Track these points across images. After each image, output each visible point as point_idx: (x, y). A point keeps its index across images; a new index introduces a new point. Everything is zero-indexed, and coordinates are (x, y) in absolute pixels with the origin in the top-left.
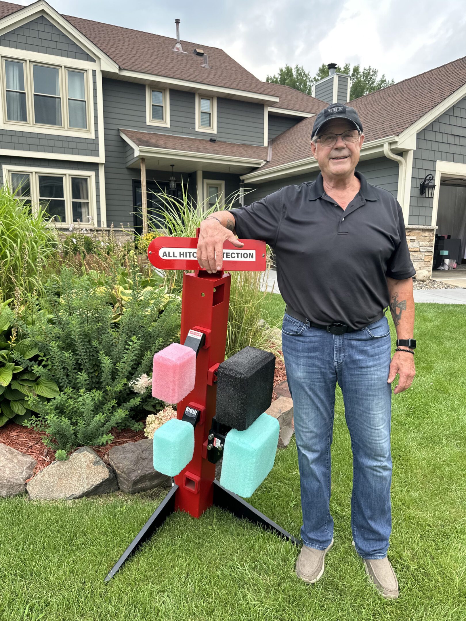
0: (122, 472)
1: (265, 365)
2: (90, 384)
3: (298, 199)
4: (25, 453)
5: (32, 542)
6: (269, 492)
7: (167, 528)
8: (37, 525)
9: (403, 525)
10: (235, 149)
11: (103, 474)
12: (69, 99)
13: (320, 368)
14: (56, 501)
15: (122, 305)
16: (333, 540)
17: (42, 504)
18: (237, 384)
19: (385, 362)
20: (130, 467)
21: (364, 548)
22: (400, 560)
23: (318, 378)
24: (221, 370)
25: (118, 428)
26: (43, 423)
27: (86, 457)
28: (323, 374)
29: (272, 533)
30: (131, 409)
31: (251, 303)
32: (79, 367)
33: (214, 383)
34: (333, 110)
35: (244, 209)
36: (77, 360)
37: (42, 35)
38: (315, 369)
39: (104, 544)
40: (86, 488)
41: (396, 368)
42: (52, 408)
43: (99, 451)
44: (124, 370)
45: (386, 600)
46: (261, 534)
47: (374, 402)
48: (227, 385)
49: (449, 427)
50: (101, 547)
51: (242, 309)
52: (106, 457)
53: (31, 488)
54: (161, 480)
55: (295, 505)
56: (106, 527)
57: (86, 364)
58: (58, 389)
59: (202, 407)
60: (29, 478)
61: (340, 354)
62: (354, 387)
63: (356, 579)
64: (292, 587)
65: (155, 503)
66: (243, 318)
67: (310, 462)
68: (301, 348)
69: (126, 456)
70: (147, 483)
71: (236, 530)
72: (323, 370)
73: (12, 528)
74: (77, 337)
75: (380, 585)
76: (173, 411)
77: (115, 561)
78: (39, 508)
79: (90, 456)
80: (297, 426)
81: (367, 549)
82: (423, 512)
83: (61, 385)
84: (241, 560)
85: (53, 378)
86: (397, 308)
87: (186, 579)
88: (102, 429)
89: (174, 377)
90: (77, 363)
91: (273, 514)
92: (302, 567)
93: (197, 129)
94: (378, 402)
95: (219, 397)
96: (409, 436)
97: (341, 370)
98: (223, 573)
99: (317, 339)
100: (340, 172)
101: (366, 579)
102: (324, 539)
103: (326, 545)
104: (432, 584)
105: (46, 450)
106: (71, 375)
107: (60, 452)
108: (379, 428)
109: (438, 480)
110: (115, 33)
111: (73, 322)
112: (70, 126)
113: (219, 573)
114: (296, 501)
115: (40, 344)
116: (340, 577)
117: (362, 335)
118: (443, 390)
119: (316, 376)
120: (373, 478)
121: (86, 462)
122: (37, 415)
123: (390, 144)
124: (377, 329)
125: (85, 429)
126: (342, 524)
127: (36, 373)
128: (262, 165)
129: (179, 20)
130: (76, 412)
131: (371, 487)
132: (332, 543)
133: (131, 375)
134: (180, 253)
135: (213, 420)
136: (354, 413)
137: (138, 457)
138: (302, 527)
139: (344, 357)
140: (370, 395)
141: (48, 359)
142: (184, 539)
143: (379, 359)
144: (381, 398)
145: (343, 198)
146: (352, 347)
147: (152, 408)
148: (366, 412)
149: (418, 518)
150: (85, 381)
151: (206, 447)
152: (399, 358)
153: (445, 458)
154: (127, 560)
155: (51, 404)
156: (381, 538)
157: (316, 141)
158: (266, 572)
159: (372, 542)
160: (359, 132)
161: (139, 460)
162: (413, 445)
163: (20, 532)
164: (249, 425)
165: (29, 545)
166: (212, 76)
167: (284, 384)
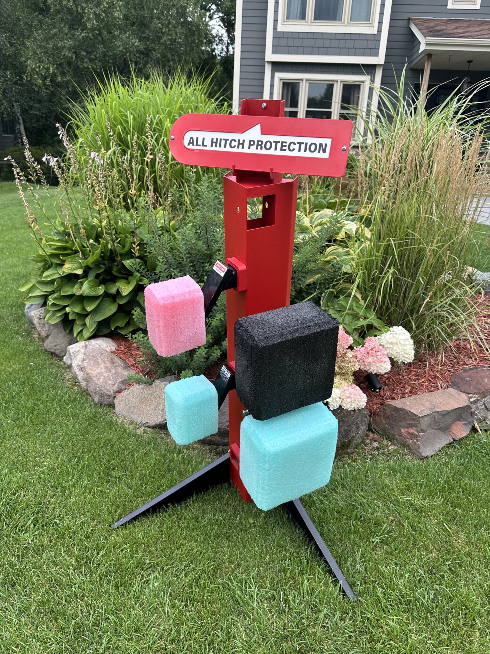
14: (132, 424)
18: (249, 353)
24: (237, 327)
40: (160, 421)
48: (241, 351)
53: (117, 403)
55: (381, 542)
60: (120, 391)
112: (351, 20)
114: (385, 537)
134: (212, 139)
167: (470, 372)
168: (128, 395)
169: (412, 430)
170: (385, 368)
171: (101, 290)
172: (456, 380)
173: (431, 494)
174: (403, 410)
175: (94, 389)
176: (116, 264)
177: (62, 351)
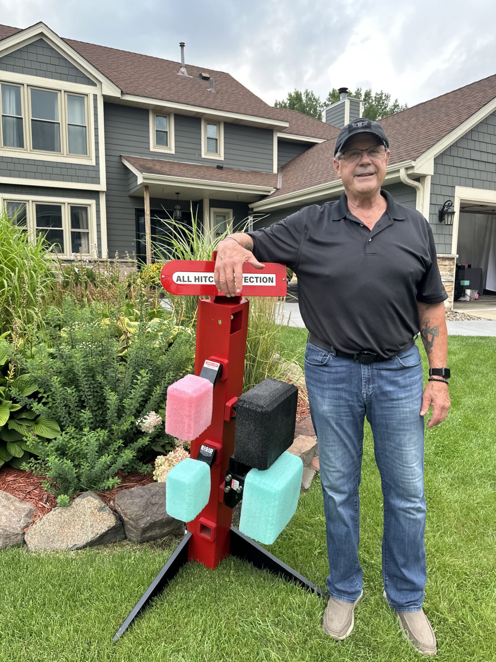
0: (130, 519)
1: (288, 398)
2: (94, 423)
3: (321, 219)
4: (23, 500)
5: (31, 598)
6: (290, 539)
7: (180, 580)
8: (36, 579)
9: (438, 574)
10: (244, 176)
11: (109, 521)
12: (68, 124)
13: (347, 401)
14: (57, 552)
15: (128, 338)
16: (362, 592)
17: (42, 556)
18: (258, 419)
19: (417, 394)
20: (138, 513)
21: (397, 600)
22: (436, 613)
23: (345, 412)
24: (240, 404)
25: (126, 471)
26: (43, 466)
27: (90, 503)
28: (351, 407)
29: (296, 585)
30: (139, 450)
31: (267, 334)
32: (82, 404)
33: (232, 418)
34: (357, 125)
35: (263, 231)
36: (80, 397)
37: (41, 58)
38: (342, 402)
39: (111, 599)
40: (90, 537)
41: (430, 398)
42: (53, 449)
43: (104, 496)
44: (132, 407)
45: (423, 657)
46: (283, 586)
47: (407, 437)
48: (246, 420)
49: (482, 467)
50: (108, 602)
51: (256, 341)
52: (112, 503)
53: (29, 538)
54: (173, 528)
55: (319, 553)
56: (113, 580)
57: (90, 401)
58: (59, 429)
59: (218, 446)
60: (27, 527)
61: (369, 385)
62: (384, 421)
63: (390, 634)
64: (320, 644)
65: (166, 553)
66: (258, 350)
67: (338, 504)
68: (326, 379)
69: (134, 501)
70: (157, 531)
71: (256, 581)
72: (351, 403)
73: (9, 582)
74: (81, 371)
75: (417, 640)
76: (184, 452)
77: (123, 618)
78: (38, 560)
79: (95, 502)
80: (323, 465)
81: (401, 601)
82: (459, 559)
83: (62, 424)
84: (262, 615)
85: (54, 416)
86: (428, 334)
87: (202, 637)
88: (107, 472)
89: (190, 411)
90: (80, 400)
91: (295, 563)
92: (330, 622)
93: (203, 156)
94: (410, 437)
95: (238, 434)
96: (439, 476)
97: (371, 403)
98: (243, 630)
99: (343, 369)
100: (366, 190)
101: (400, 634)
102: (353, 590)
103: (356, 596)
104: (473, 639)
105: (45, 496)
106: (74, 413)
107: (63, 498)
108: (412, 465)
109: (473, 524)
110: (117, 57)
111: (77, 355)
112: (69, 153)
113: (239, 629)
114: (320, 549)
115: (40, 379)
116: (372, 632)
117: (392, 364)
118: (473, 427)
119: (343, 410)
120: (406, 522)
121: (90, 508)
122: (36, 458)
123: (407, 169)
124: (407, 358)
125: (88, 472)
126: (372, 573)
127: (36, 411)
128: (272, 192)
129: (184, 43)
130: (79, 453)
131: (404, 531)
132: (362, 595)
133: (139, 413)
134: (195, 277)
135: (231, 459)
136: (385, 450)
137: (147, 502)
138: (329, 577)
139: (373, 388)
140: (402, 430)
141: (48, 396)
142: (199, 593)
143: (411, 390)
144: (414, 433)
145: (369, 217)
146: (381, 377)
147: (161, 448)
148: (398, 449)
149: (454, 565)
150: (89, 419)
151: (223, 490)
152: (432, 389)
153: (479, 500)
154: (136, 616)
155: (51, 444)
156: (415, 588)
157: (339, 158)
158: (291, 628)
159: (405, 592)
160: (385, 147)
161: (148, 506)
162: (444, 486)
163: (18, 587)
164: (271, 464)
165: (28, 602)
166: (219, 101)
168: (42, 525)
172: (297, 430)
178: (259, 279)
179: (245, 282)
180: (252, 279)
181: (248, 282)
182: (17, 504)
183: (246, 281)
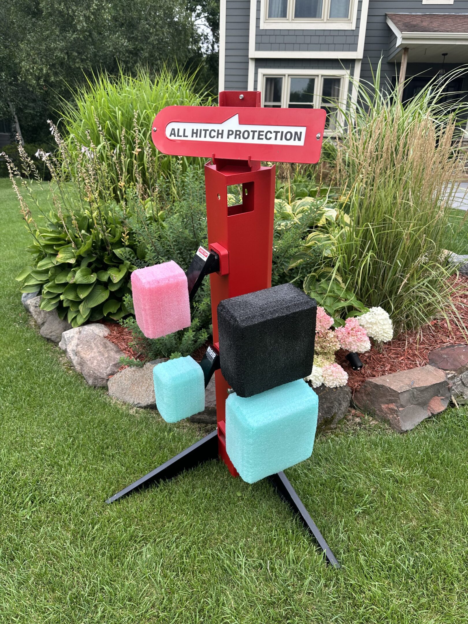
14: (125, 404)
24: (220, 309)
48: (224, 332)
53: (110, 385)
60: (112, 374)
112: (330, 17)
134: (193, 130)
167: (448, 350)
168: (120, 377)
169: (392, 406)
170: (365, 348)
171: (93, 278)
172: (434, 357)
173: (410, 466)
174: (383, 386)
175: (88, 373)
176: (107, 253)
177: (57, 337)
178: (279, 135)
179: (259, 138)
180: (269, 133)
181: (262, 139)
182: (112, 354)
183: (261, 137)
